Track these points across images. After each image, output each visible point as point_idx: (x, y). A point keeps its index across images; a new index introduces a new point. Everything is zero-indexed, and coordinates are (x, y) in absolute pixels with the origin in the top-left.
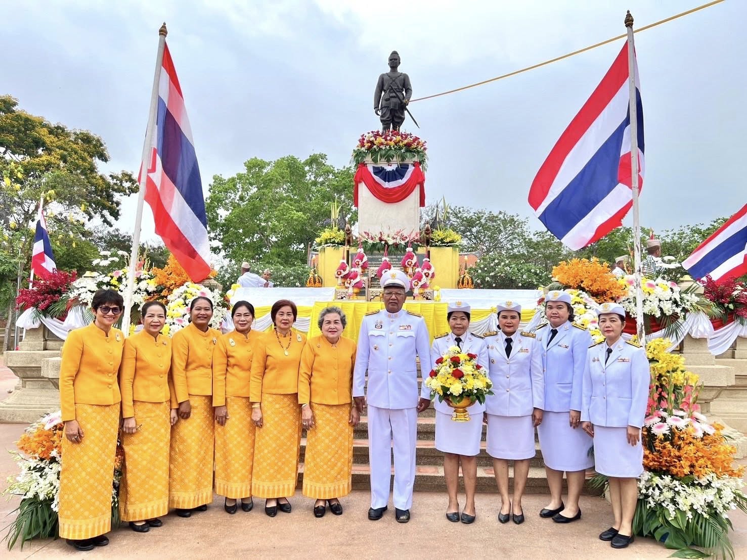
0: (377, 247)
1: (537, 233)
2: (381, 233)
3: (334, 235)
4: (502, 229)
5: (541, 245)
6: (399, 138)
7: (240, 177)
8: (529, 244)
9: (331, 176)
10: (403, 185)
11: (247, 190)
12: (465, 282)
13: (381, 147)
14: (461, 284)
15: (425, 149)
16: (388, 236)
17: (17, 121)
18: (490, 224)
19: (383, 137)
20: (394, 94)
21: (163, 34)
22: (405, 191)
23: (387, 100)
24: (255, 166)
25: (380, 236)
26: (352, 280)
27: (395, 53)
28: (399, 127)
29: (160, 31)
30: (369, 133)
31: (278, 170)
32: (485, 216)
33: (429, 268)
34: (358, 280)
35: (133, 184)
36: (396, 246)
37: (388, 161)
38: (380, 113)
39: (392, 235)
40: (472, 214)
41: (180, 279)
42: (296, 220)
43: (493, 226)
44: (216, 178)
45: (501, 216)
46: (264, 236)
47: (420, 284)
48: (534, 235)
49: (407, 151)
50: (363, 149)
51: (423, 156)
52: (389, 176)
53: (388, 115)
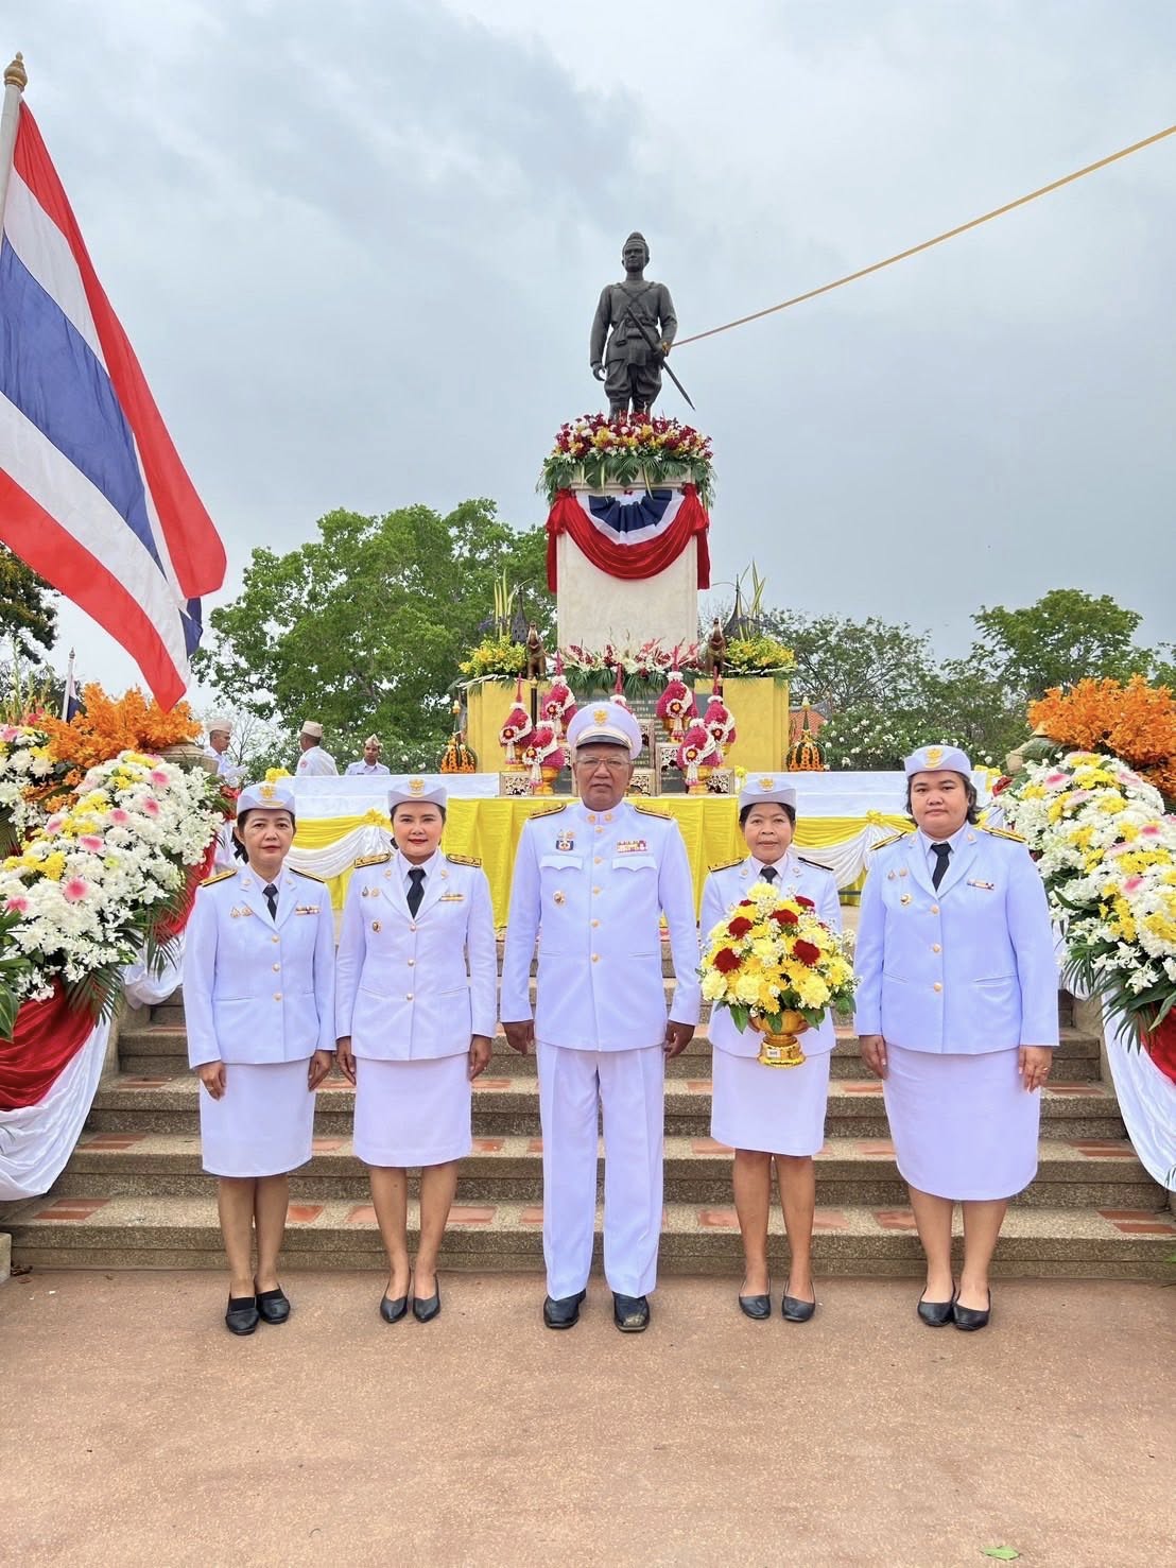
0: (600, 681)
1: (949, 665)
2: (609, 648)
3: (502, 654)
4: (874, 655)
5: (956, 687)
6: (648, 429)
7: (310, 551)
8: (932, 686)
9: (504, 549)
10: (659, 537)
11: (326, 579)
12: (805, 756)
13: (608, 450)
14: (794, 761)
15: (708, 455)
16: (627, 655)
18: (847, 645)
19: (613, 426)
20: (636, 331)
21: (14, 82)
22: (665, 551)
23: (619, 344)
24: (340, 526)
25: (606, 655)
26: (539, 749)
27: (636, 237)
28: (649, 405)
29: (8, 74)
30: (579, 420)
31: (391, 535)
32: (837, 629)
33: (722, 718)
34: (553, 747)
36: (644, 675)
37: (625, 482)
38: (603, 375)
39: (636, 651)
40: (808, 625)
41: (109, 744)
42: (431, 642)
43: (856, 650)
44: (257, 555)
45: (871, 629)
46: (364, 679)
47: (702, 755)
48: (943, 668)
49: (667, 459)
50: (567, 456)
51: (705, 471)
52: (626, 519)
53: (623, 378)
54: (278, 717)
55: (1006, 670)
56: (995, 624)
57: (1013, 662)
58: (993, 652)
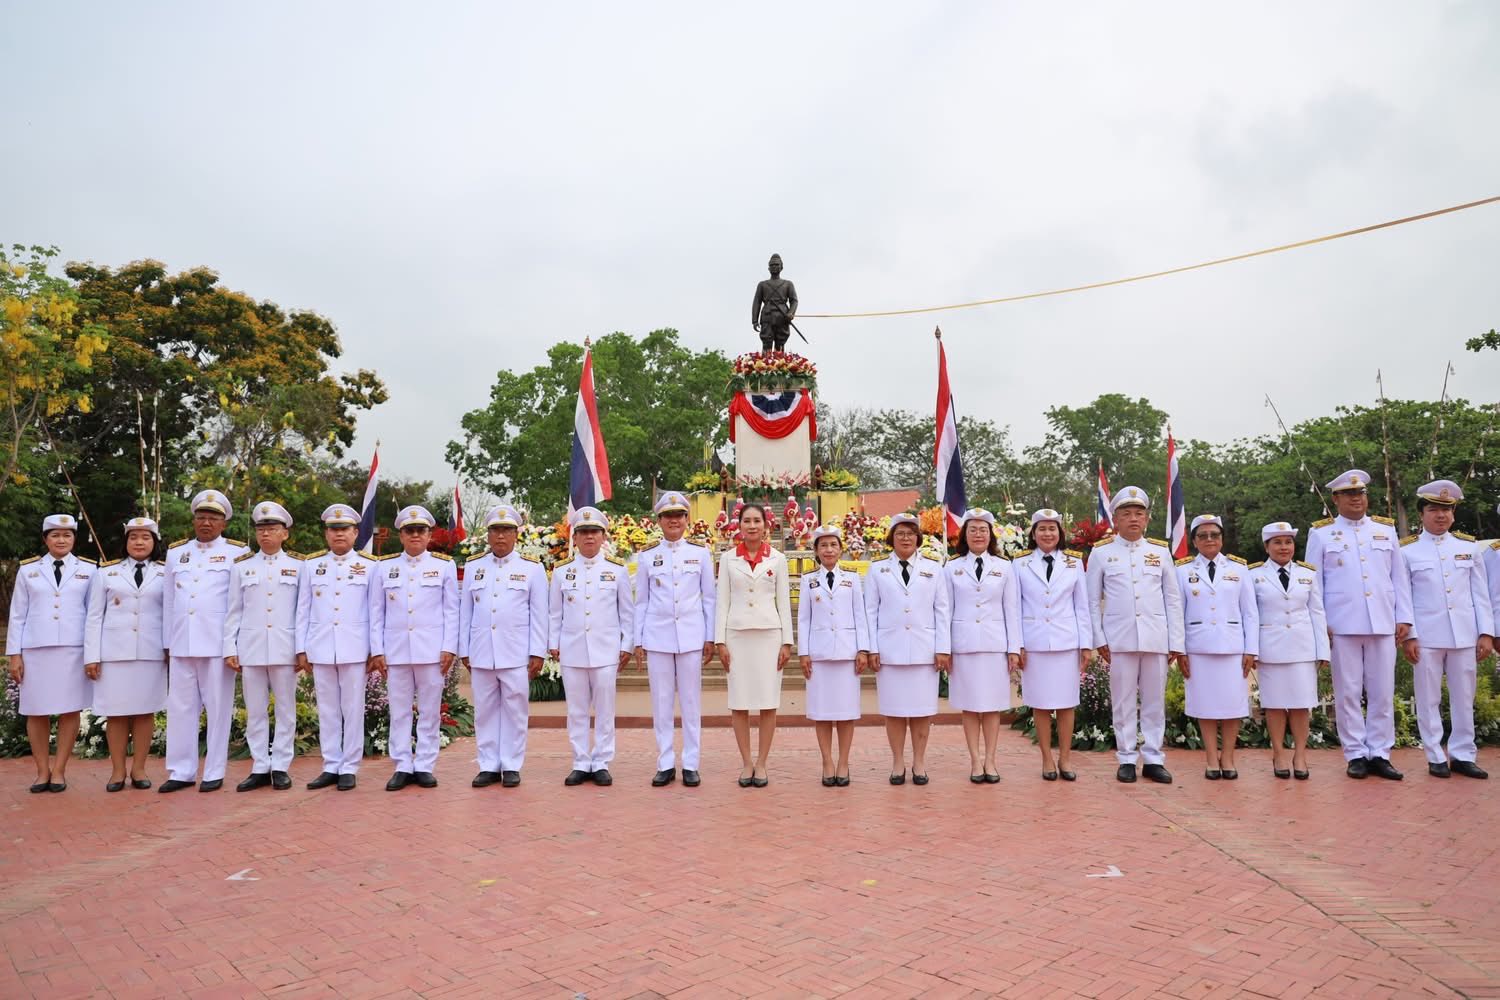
0: (758, 493)
1: (1029, 450)
2: (763, 476)
3: (708, 480)
6: (783, 361)
7: (540, 372)
8: (1011, 467)
9: (684, 366)
10: (789, 417)
11: (552, 394)
13: (762, 372)
15: (815, 372)
16: (772, 480)
17: (219, 305)
20: (776, 306)
22: (792, 424)
23: (767, 313)
24: (563, 354)
25: (762, 480)
27: (776, 257)
28: (783, 346)
30: (747, 355)
33: (811, 517)
35: (376, 389)
36: (781, 491)
37: (771, 389)
38: (759, 329)
39: (776, 478)
40: (917, 422)
42: (631, 439)
44: (501, 375)
47: (802, 534)
48: (1023, 454)
49: (792, 376)
51: (812, 381)
52: (770, 407)
53: (769, 331)
54: (510, 494)
55: (1072, 455)
56: (1062, 420)
57: (1075, 449)
58: (1061, 441)
